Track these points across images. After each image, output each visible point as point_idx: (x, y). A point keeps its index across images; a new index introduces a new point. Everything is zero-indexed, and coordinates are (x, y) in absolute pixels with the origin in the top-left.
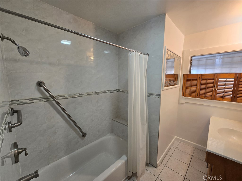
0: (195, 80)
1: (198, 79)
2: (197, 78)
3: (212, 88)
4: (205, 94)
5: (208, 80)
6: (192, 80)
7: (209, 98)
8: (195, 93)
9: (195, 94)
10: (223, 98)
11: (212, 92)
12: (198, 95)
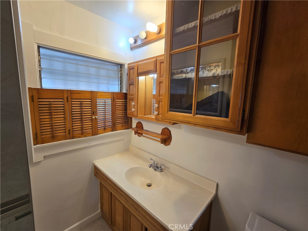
0: (58, 103)
1: (65, 99)
2: (63, 99)
3: (91, 116)
4: (82, 129)
5: (83, 103)
6: (53, 103)
7: (89, 134)
8: (64, 131)
9: (64, 133)
10: (105, 129)
11: (91, 122)
12: (70, 134)
